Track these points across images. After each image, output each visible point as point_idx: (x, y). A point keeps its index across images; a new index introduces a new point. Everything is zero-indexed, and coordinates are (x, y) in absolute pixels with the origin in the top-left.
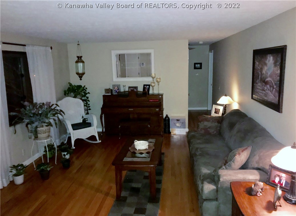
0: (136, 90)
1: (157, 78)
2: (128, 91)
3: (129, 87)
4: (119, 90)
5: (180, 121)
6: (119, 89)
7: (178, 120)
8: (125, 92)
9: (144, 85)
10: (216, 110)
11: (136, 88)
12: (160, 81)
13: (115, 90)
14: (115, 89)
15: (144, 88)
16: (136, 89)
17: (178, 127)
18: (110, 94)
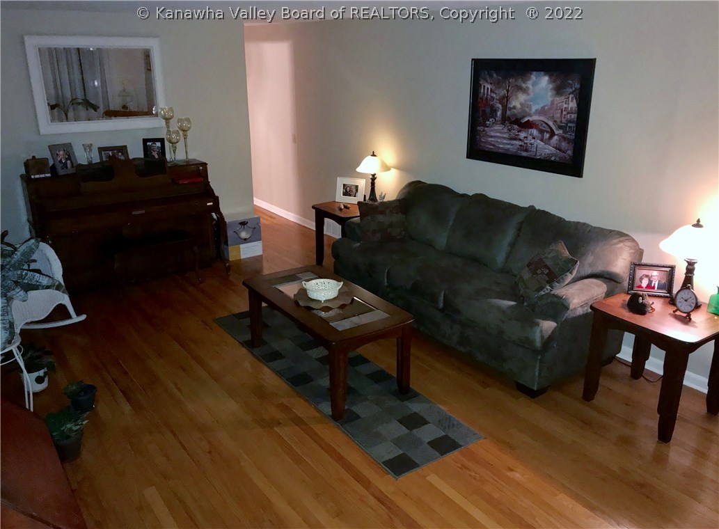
0: (122, 158)
1: (180, 120)
2: (102, 162)
3: (101, 150)
4: (71, 160)
5: (248, 225)
6: (69, 156)
7: (243, 224)
8: (90, 164)
9: (145, 141)
10: (348, 189)
11: (123, 149)
12: (189, 128)
13: (61, 161)
14: (59, 159)
15: (146, 149)
16: (122, 154)
17: (245, 239)
18: (49, 175)
